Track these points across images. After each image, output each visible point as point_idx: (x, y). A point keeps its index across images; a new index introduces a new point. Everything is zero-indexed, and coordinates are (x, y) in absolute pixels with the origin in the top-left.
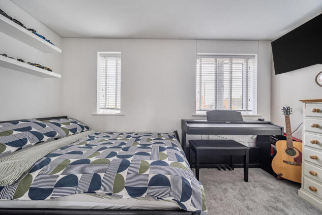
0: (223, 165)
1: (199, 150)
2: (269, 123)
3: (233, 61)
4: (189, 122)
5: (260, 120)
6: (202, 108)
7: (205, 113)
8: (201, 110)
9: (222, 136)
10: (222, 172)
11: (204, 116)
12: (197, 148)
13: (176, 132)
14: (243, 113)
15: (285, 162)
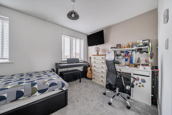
0: (73, 80)
1: (64, 75)
2: (86, 62)
3: (77, 39)
4: (60, 64)
5: (84, 61)
6: (65, 57)
7: (66, 60)
8: (64, 58)
9: (71, 68)
10: (73, 82)
11: (66, 61)
12: (64, 74)
13: (53, 69)
14: (79, 59)
15: (90, 73)
